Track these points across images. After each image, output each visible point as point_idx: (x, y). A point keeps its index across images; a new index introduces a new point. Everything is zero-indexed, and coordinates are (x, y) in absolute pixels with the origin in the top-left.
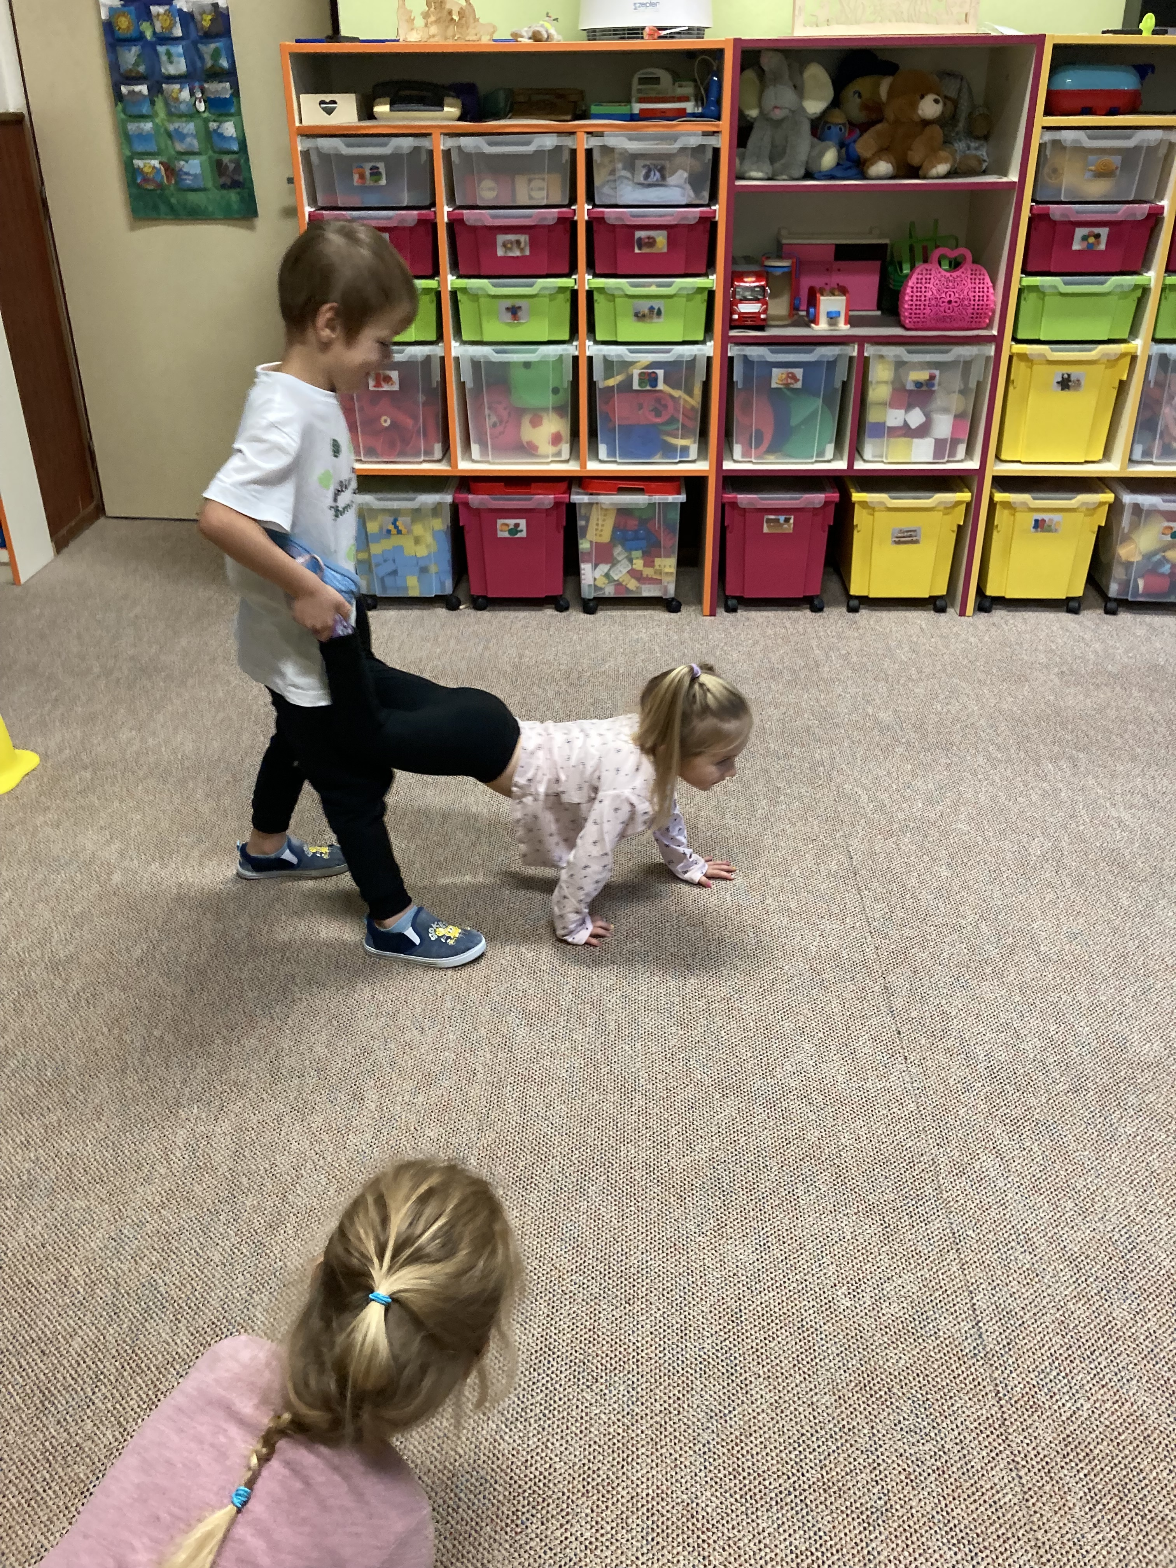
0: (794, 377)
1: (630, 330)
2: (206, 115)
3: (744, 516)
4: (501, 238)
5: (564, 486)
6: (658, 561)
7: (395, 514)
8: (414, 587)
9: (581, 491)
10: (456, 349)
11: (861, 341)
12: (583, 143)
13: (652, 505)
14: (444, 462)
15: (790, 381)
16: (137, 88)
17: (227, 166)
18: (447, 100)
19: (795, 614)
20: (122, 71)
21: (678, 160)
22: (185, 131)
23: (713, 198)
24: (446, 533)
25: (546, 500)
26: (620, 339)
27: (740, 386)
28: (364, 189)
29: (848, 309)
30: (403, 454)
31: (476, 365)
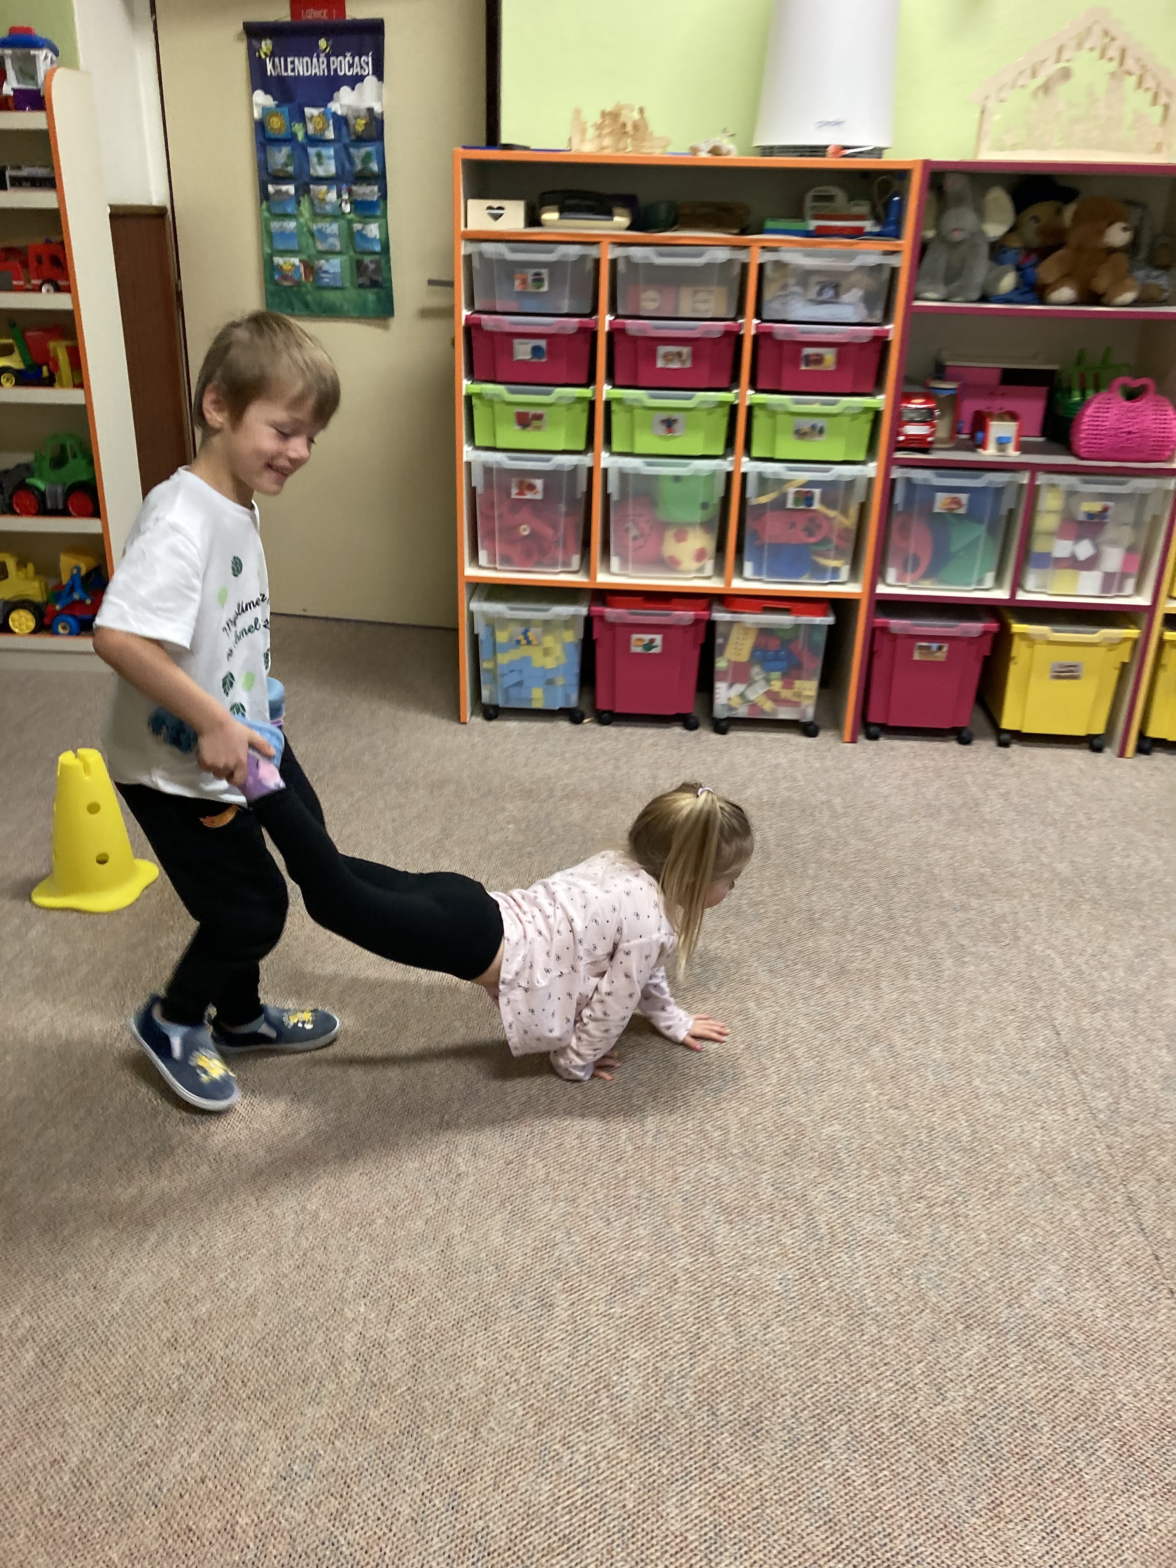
0: (958, 502)
1: (789, 447)
2: (351, 216)
3: (894, 641)
4: (662, 350)
5: (703, 602)
6: (798, 684)
7: (527, 624)
8: (538, 699)
9: (723, 609)
10: (606, 460)
11: (1034, 469)
12: (756, 257)
13: (797, 626)
14: (581, 573)
15: (954, 506)
16: (284, 188)
17: (367, 267)
18: (617, 210)
19: (943, 745)
20: (270, 170)
21: (854, 278)
22: (328, 231)
23: (887, 317)
24: (576, 645)
25: (685, 615)
26: (777, 457)
27: (900, 508)
28: (523, 294)
29: (1020, 434)
30: (539, 564)
31: (624, 476)
